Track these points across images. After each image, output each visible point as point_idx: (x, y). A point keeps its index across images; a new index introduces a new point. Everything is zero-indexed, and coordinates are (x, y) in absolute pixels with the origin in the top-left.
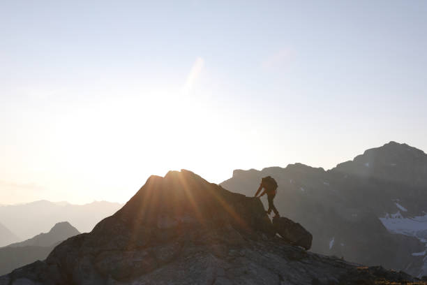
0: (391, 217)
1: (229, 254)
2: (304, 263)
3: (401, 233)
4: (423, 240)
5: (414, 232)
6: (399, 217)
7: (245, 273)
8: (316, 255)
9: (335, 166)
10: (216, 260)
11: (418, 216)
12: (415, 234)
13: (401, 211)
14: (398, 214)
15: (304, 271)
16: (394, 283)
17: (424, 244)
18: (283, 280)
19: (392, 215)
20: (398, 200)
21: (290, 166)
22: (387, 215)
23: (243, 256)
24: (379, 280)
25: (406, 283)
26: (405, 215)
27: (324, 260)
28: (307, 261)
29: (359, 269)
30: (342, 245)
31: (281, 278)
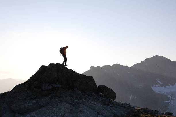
0: (155, 86)
1: (74, 102)
2: (111, 106)
3: (160, 93)
4: (169, 96)
5: (165, 93)
6: (159, 86)
7: (80, 111)
8: (117, 102)
9: (133, 65)
10: (67, 105)
11: (167, 86)
12: (165, 94)
13: (160, 84)
14: (159, 85)
15: (110, 110)
16: (152, 116)
17: (169, 98)
18: (99, 115)
19: (156, 86)
20: (159, 79)
21: (114, 65)
22: (154, 85)
23: (81, 103)
24: (145, 115)
25: (157, 116)
26: (162, 86)
27: (120, 105)
28: (112, 106)
29: (137, 109)
30: (135, 98)
31: (98, 113)
